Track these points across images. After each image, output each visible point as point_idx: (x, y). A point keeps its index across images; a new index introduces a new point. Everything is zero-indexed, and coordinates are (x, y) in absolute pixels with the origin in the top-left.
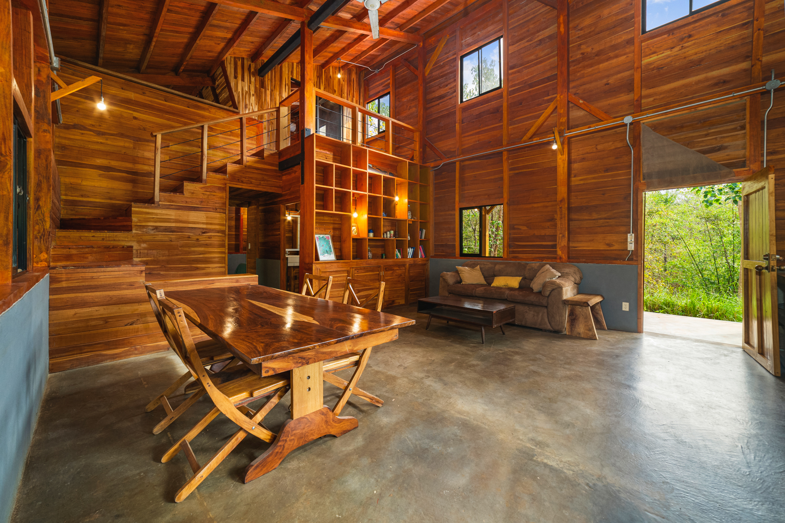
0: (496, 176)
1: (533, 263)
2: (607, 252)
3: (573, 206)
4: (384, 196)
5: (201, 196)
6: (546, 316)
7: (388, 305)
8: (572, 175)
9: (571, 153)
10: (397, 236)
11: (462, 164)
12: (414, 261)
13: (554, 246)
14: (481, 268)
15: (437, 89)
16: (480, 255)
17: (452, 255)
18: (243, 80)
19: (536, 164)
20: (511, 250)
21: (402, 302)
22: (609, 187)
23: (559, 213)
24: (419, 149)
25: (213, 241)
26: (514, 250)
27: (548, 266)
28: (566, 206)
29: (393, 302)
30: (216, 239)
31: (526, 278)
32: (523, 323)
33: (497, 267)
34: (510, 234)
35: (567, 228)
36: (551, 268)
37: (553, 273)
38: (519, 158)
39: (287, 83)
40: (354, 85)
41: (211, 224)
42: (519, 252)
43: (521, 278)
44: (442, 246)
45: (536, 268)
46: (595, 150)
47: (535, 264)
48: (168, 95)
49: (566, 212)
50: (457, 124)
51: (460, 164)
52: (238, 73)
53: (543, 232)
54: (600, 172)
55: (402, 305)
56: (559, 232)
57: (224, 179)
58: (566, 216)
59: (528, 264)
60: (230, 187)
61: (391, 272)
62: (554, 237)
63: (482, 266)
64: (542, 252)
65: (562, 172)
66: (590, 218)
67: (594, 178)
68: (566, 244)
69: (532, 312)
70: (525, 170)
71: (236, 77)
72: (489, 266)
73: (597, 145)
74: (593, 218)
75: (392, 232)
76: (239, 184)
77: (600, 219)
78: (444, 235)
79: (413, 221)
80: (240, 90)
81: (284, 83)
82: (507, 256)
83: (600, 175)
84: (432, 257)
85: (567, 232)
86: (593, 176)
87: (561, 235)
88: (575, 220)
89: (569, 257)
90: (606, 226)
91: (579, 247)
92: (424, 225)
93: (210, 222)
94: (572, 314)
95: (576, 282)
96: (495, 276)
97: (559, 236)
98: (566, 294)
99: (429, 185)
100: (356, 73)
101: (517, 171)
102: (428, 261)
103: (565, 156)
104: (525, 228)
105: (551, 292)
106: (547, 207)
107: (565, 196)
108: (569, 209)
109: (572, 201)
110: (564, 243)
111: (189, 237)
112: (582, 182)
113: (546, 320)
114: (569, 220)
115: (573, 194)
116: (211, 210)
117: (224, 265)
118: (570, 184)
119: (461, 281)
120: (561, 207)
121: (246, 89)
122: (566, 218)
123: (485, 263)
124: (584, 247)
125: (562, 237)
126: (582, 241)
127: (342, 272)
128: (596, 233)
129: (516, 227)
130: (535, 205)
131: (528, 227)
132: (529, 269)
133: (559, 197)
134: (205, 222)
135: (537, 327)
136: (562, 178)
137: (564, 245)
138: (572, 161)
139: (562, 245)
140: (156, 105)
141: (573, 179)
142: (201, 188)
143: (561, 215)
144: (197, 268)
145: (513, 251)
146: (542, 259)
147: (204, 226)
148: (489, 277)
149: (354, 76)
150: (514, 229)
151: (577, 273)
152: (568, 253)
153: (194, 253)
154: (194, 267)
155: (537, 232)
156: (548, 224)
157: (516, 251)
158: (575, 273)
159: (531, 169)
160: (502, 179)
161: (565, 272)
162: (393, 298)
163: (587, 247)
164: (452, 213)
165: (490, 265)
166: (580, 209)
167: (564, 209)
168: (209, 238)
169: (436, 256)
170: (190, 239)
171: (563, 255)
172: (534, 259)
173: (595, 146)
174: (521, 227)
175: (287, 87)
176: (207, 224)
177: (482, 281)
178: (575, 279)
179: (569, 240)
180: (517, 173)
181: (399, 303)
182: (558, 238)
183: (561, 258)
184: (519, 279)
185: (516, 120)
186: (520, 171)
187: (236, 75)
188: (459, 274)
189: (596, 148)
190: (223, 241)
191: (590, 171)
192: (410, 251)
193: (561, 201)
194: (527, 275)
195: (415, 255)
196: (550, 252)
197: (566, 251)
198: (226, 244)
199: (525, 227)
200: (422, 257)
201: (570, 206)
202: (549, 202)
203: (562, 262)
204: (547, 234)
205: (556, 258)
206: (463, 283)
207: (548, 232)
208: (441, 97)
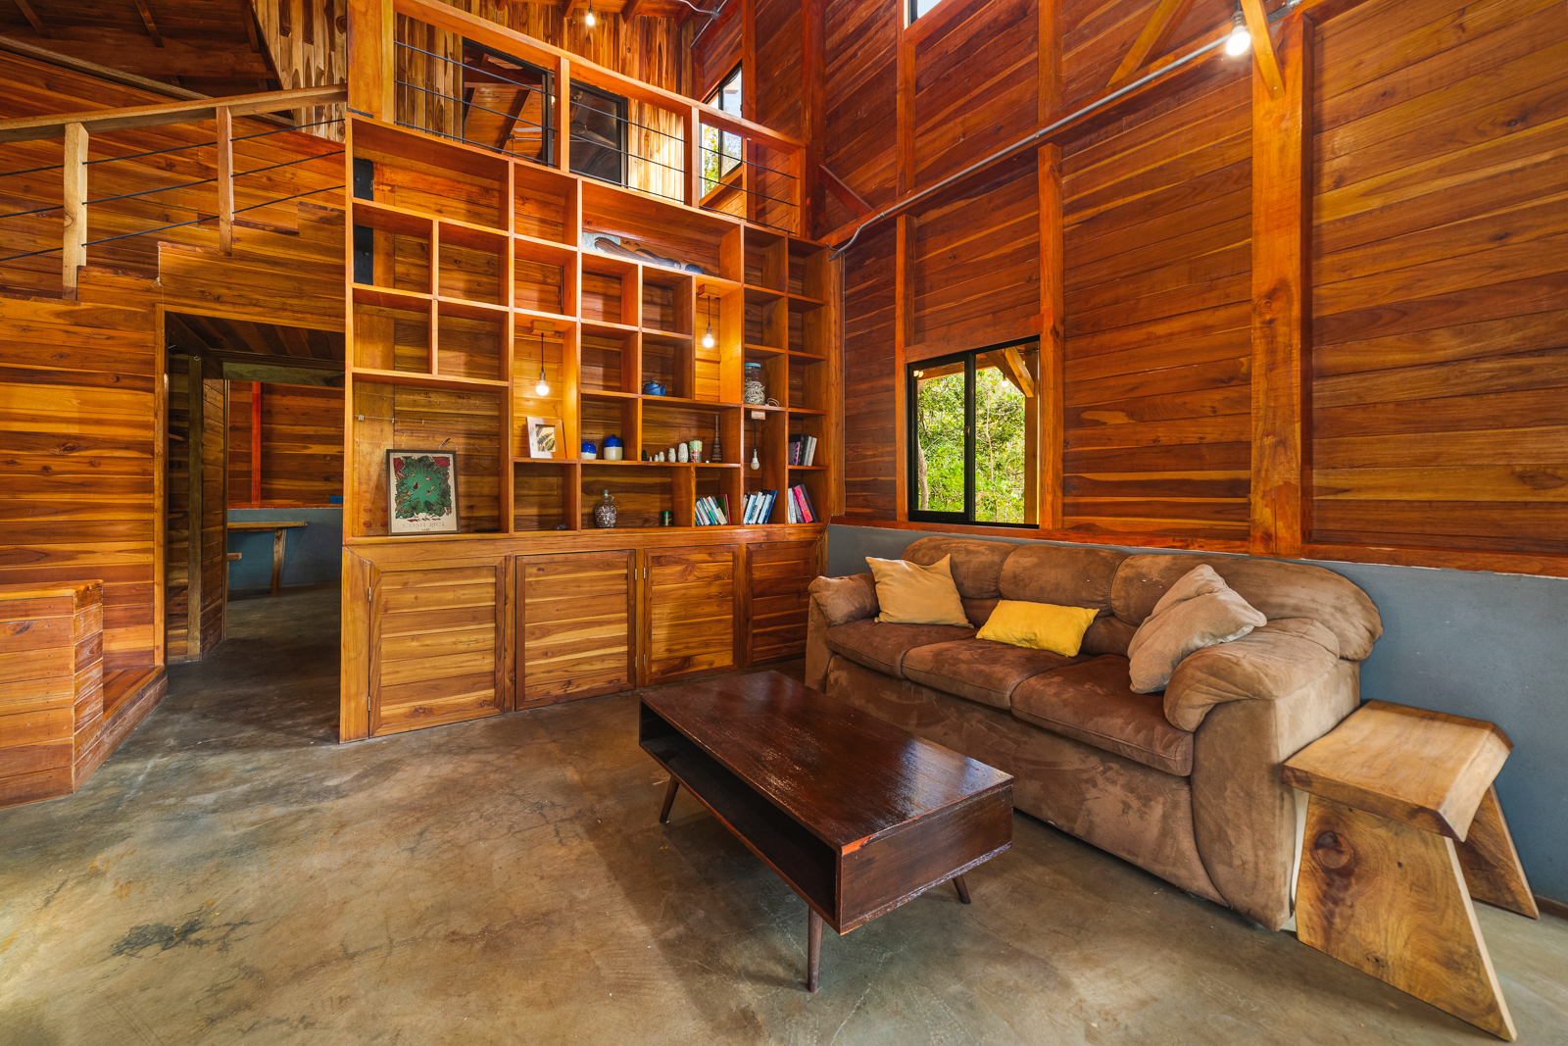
0: (1020, 243)
1: (1145, 554)
2: (1518, 514)
3: (1327, 312)
4: (646, 330)
5: (59, 339)
6: (1187, 824)
7: (663, 672)
8: (1326, 182)
9: (1321, 86)
10: (717, 457)
11: (917, 222)
12: (769, 534)
13: (1241, 488)
14: (953, 567)
15: (853, 10)
16: (966, 518)
17: (886, 517)
18: (308, 38)
19: (1161, 168)
20: (1069, 500)
21: (725, 659)
22: (1538, 195)
23: (1259, 347)
24: (802, 202)
25: (108, 473)
26: (1083, 500)
27: (1206, 573)
28: (1296, 311)
29: (687, 660)
30: (120, 465)
31: (1113, 615)
32: (1079, 829)
33: (1011, 564)
34: (1066, 443)
35: (1298, 408)
36: (1219, 582)
37: (1226, 610)
38: (1099, 160)
39: (450, 49)
40: (660, 62)
41: (98, 422)
42: (1098, 510)
43: (1092, 613)
44: (864, 486)
45: (1155, 576)
46: (1450, 38)
47: (1151, 561)
48: (55, 71)
49: (1296, 340)
50: (898, 97)
51: (908, 223)
52: (294, 21)
53: (1190, 433)
54: (1482, 133)
55: (722, 670)
56: (1257, 428)
57: (148, 290)
58: (1296, 354)
59: (1124, 556)
60: (167, 314)
61: (679, 568)
62: (1238, 452)
63: (960, 558)
64: (1189, 511)
65: (1275, 170)
66: (1417, 357)
67: (1442, 171)
68: (1294, 477)
69: (1117, 791)
70: (1120, 202)
71: (285, 30)
72: (983, 558)
73: (1463, 12)
74: (1440, 355)
75: (697, 446)
76: (206, 304)
77: (1479, 357)
78: (870, 453)
79: (768, 413)
80: (298, 64)
81: (440, 52)
82: (1054, 521)
83: (1480, 147)
84: (836, 520)
85: (1298, 426)
86: (1438, 161)
87: (1269, 441)
88: (1338, 375)
89: (1307, 536)
90: (1513, 389)
91: (1359, 490)
92: (806, 424)
93: (96, 416)
94: (1326, 839)
95: (1349, 653)
96: (1001, 596)
97: (1261, 443)
98: (1295, 724)
99: (827, 303)
100: (668, 31)
101: (1090, 212)
102: (821, 531)
103: (1288, 98)
104: (1119, 418)
105: (1208, 715)
106: (1207, 329)
107: (1292, 270)
108: (1310, 329)
109: (1321, 291)
110: (1286, 470)
111: (13, 463)
112: (1376, 203)
113: (1187, 844)
114: (1308, 376)
115: (1327, 260)
116: (102, 381)
117: (149, 544)
118: (1315, 223)
119: (877, 611)
120: (1272, 321)
121: (319, 62)
122: (1296, 366)
123: (971, 548)
124: (1384, 488)
125: (1275, 446)
126: (1375, 465)
127: (469, 572)
128: (1455, 425)
129: (1087, 415)
130: (1161, 329)
131: (1131, 415)
132: (1127, 580)
133: (1262, 279)
134: (76, 415)
135: (1140, 862)
136: (1275, 197)
137: (1287, 484)
138: (1327, 117)
139: (1277, 479)
140: (16, 98)
141: (1328, 197)
142: (59, 315)
143: (1271, 351)
144: (46, 556)
145: (1077, 505)
146: (1187, 537)
147: (73, 430)
148: (978, 599)
149: (660, 38)
150: (1080, 423)
151: (1350, 610)
152: (1306, 516)
153: (33, 509)
154: (32, 551)
155: (1165, 434)
156: (1215, 397)
157: (1086, 504)
158: (1341, 610)
159: (1143, 190)
160: (1035, 250)
161: (1291, 601)
162: (687, 648)
163: (1401, 489)
164: (886, 382)
165: (987, 557)
166: (1369, 322)
167: (1282, 329)
168: (92, 464)
169: (851, 518)
170: (18, 468)
171: (1280, 524)
172: (1151, 537)
173: (1448, 19)
174: (1103, 416)
175: (450, 65)
176: (81, 421)
177: (952, 612)
178: (1343, 639)
179: (1307, 461)
180: (1092, 219)
181: (711, 663)
182: (1254, 452)
183: (1268, 537)
184: (1085, 616)
185: (1088, 25)
186: (1103, 208)
187: (286, 25)
188: (873, 584)
189: (1461, 27)
190: (144, 473)
191: (1421, 144)
192: (761, 502)
193: (1271, 295)
194: (1116, 603)
195: (775, 515)
196: (1219, 511)
197: (1294, 506)
198: (156, 483)
199: (1121, 415)
200: (801, 520)
201: (1315, 315)
202: (1216, 308)
203: (1276, 555)
204: (1209, 438)
205: (1244, 536)
206: (882, 618)
207: (1212, 431)
208: (863, 29)
